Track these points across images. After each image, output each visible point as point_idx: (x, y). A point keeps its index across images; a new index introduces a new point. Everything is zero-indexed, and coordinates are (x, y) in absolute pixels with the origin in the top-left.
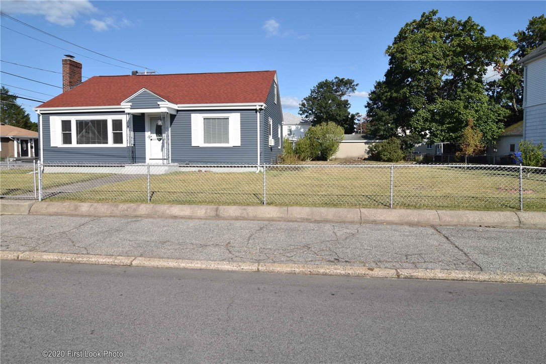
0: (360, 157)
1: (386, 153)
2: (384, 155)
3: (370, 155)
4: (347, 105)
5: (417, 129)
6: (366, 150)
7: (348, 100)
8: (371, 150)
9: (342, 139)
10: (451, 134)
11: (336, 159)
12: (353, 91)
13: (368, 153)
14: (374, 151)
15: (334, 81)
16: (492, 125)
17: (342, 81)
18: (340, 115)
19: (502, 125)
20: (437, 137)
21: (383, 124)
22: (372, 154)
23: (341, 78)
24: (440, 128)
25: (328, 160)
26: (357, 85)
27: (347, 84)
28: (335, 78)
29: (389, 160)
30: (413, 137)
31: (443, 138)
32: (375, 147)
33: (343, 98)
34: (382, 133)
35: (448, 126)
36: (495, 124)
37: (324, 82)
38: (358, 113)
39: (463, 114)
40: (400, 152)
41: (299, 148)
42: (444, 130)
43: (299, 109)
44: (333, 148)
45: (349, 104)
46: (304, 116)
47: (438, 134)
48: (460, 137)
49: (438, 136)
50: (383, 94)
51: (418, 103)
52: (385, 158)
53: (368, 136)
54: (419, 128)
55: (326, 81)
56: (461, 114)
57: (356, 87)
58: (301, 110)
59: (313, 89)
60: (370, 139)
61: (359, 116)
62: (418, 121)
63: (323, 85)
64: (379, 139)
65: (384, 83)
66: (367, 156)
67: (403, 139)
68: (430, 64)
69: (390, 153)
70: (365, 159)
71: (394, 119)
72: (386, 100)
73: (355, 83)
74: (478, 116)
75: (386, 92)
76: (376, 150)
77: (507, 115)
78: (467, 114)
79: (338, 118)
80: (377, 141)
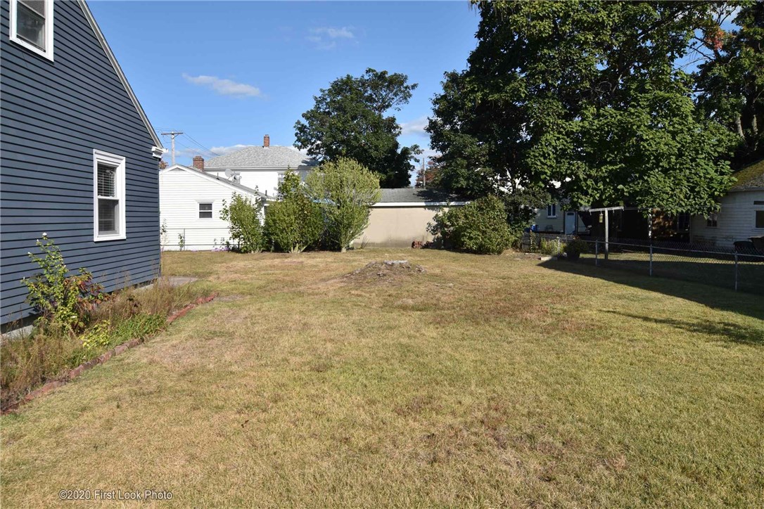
0: (417, 240)
1: (474, 233)
2: (470, 238)
3: (439, 235)
4: (394, 128)
5: (543, 177)
6: (429, 224)
7: (396, 117)
8: (441, 224)
9: (374, 199)
10: (620, 187)
11: (363, 245)
12: (406, 98)
13: (434, 231)
14: (446, 226)
15: (366, 77)
16: (706, 167)
17: (382, 76)
18: (376, 146)
19: (726, 166)
20: (586, 194)
21: (465, 162)
22: (444, 234)
23: (379, 70)
24: (593, 173)
25: (344, 250)
26: (414, 86)
27: (394, 84)
28: (367, 72)
29: (482, 250)
30: (534, 195)
31: (600, 197)
32: (450, 217)
33: (386, 114)
34: (463, 183)
35: (610, 168)
36: (711, 164)
37: (344, 79)
38: (416, 147)
39: (647, 140)
40: (506, 229)
41: (274, 221)
42: (603, 179)
43: (296, 138)
44: (355, 222)
45: (397, 127)
46: (305, 151)
47: (588, 187)
48: (641, 193)
49: (590, 191)
50: (465, 95)
51: (548, 115)
52: (471, 244)
53: (432, 193)
54: (546, 173)
55: (349, 77)
56: (642, 140)
57: (411, 92)
58: (299, 140)
59: (319, 94)
60: (436, 199)
61: (419, 152)
62: (545, 158)
63: (343, 86)
64: (458, 199)
65: (468, 74)
66: (431, 239)
67: (510, 200)
68: (574, 21)
69: (484, 232)
70: (427, 246)
71: (490, 154)
72: (472, 110)
73: (409, 83)
74: (679, 146)
75: (473, 91)
76: (453, 225)
77: (734, 144)
78: (658, 140)
79: (374, 154)
80: (452, 203)
